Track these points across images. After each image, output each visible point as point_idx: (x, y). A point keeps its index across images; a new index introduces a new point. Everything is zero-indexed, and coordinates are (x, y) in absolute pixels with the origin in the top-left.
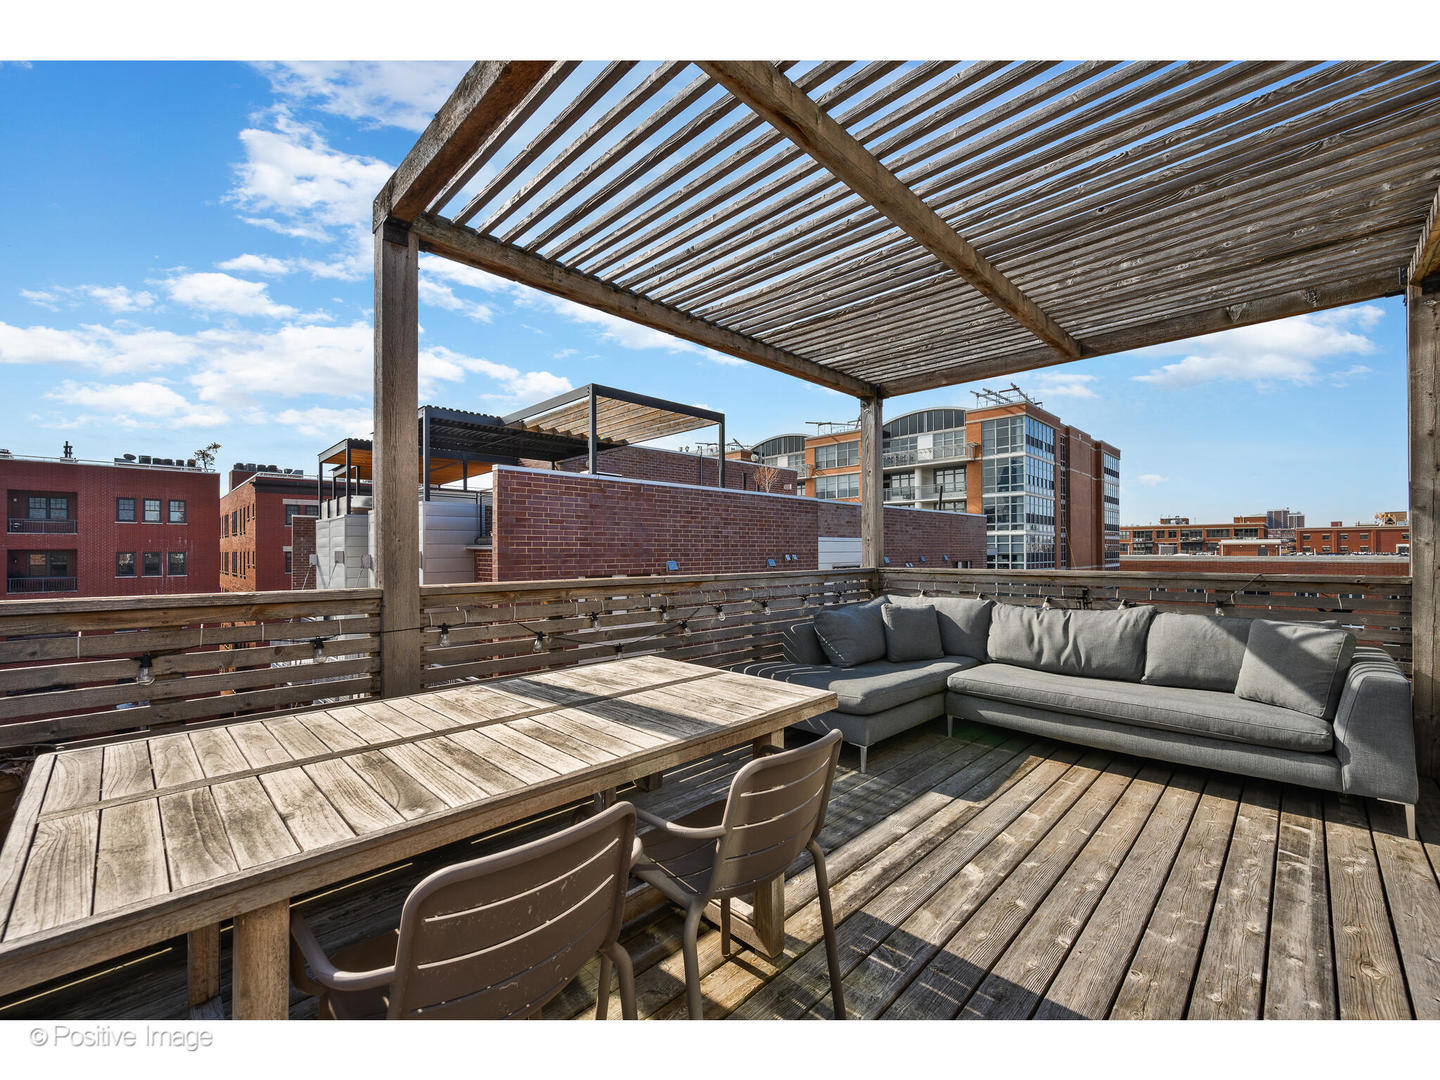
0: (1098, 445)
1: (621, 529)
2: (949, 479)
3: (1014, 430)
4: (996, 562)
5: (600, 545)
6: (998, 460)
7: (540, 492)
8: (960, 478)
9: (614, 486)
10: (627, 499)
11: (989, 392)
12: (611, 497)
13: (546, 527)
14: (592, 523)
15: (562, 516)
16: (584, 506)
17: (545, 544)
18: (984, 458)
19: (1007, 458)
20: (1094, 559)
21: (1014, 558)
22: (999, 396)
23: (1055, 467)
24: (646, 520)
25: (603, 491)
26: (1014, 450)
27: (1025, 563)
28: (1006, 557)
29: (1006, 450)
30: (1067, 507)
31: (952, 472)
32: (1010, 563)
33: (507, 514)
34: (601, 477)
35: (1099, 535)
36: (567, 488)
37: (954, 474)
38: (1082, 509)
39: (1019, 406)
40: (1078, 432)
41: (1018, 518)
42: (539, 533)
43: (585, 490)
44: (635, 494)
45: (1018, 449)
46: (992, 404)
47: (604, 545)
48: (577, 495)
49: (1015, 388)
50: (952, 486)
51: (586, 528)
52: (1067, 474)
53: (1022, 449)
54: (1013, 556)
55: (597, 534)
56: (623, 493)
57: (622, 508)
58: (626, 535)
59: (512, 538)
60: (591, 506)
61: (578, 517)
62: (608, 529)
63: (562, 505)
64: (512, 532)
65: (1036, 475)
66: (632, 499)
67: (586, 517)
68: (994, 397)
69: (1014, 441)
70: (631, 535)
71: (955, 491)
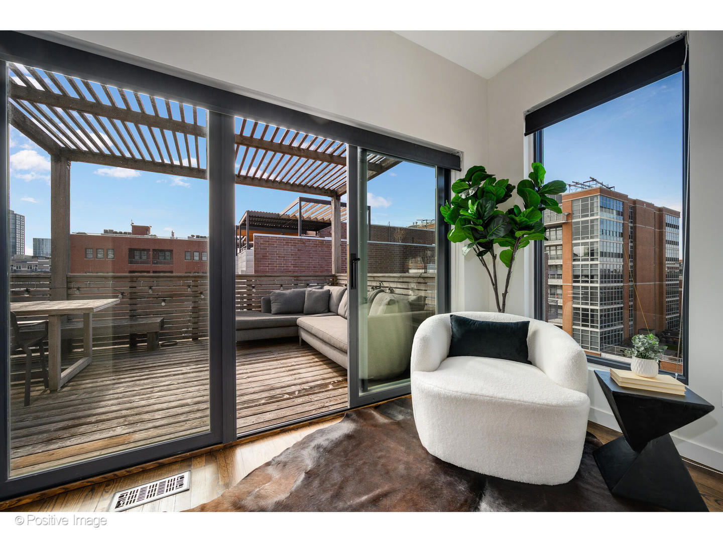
0: (661, 210)
1: (314, 260)
2: (553, 233)
3: (592, 204)
4: (580, 279)
5: (302, 267)
6: (582, 221)
7: (274, 244)
8: (560, 232)
9: (310, 241)
10: (316, 247)
11: (577, 183)
12: (308, 246)
13: (276, 259)
14: (299, 258)
15: (284, 254)
16: (295, 250)
17: (276, 267)
18: (573, 221)
19: (588, 220)
20: (657, 277)
21: (592, 277)
22: (583, 185)
23: (623, 224)
24: (326, 256)
25: (304, 243)
26: (592, 215)
27: (599, 280)
28: (587, 276)
29: (587, 216)
30: (634, 248)
31: (555, 229)
32: (589, 280)
33: (258, 254)
34: (303, 237)
35: (661, 265)
36: (287, 243)
37: (556, 230)
38: (646, 249)
39: (595, 190)
40: (642, 203)
41: (595, 254)
42: (273, 262)
43: (295, 243)
44: (321, 244)
45: (595, 215)
46: (579, 190)
47: (305, 267)
48: (292, 245)
49: (593, 180)
50: (555, 237)
51: (296, 260)
52: (634, 228)
53: (597, 215)
54: (591, 276)
55: (301, 262)
56: (314, 244)
57: (314, 251)
58: (317, 263)
59: (261, 264)
60: (298, 250)
61: (292, 255)
62: (307, 260)
63: (284, 250)
64: (260, 261)
65: (608, 229)
66: (319, 247)
67: (296, 255)
68: (580, 186)
69: (592, 210)
70: (319, 263)
71: (557, 240)
